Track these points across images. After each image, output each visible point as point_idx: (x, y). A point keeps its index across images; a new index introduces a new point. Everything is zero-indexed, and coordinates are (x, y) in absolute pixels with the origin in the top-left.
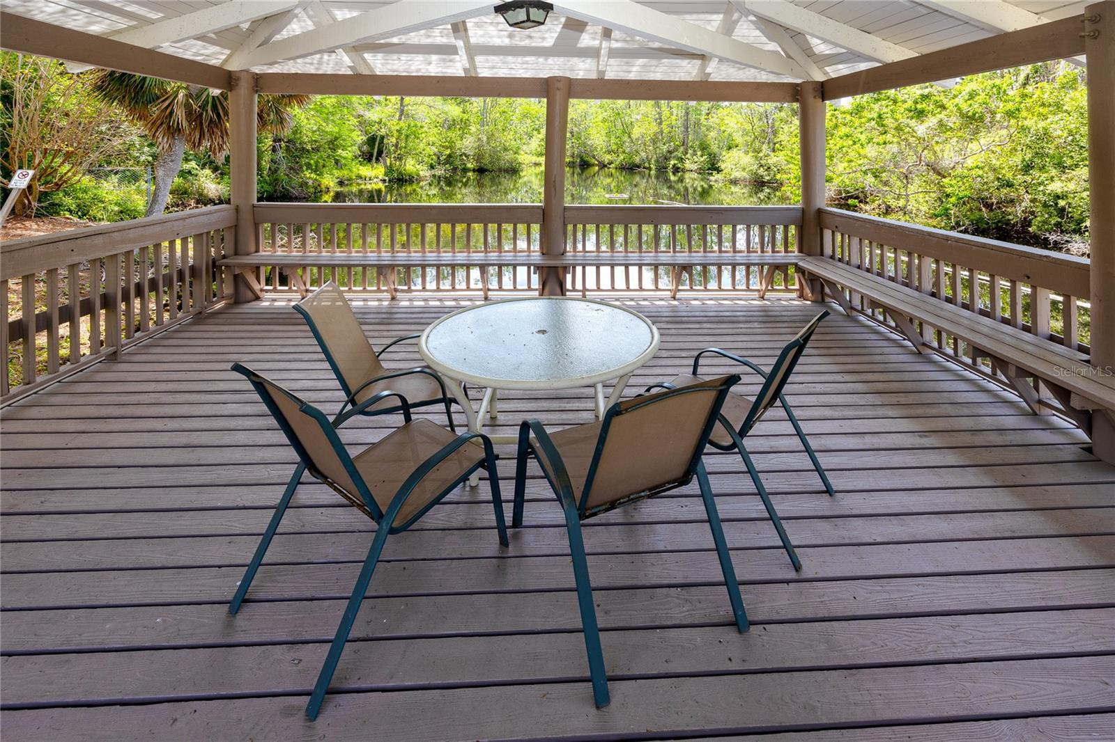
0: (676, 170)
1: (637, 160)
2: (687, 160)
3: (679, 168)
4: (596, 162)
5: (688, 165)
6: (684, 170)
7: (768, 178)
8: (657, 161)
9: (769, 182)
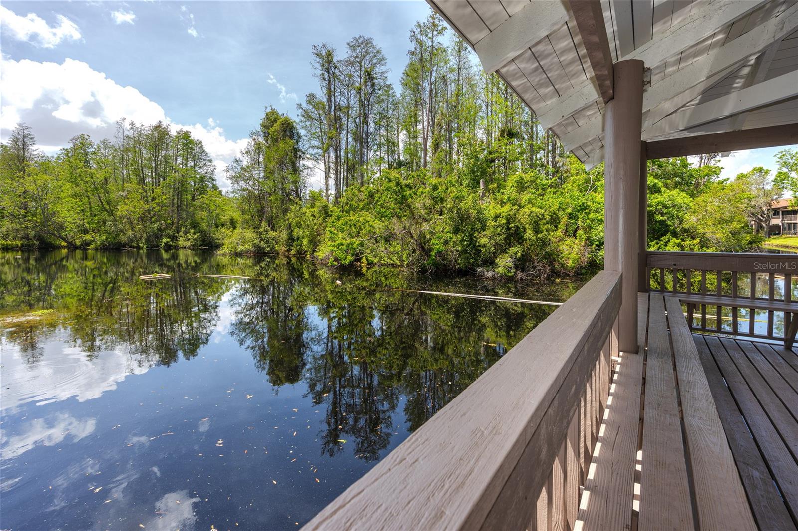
0: (168, 247)
1: (123, 238)
2: (181, 238)
3: (171, 246)
4: (64, 243)
5: (181, 242)
6: (177, 248)
7: (268, 249)
8: (147, 240)
9: (269, 252)
